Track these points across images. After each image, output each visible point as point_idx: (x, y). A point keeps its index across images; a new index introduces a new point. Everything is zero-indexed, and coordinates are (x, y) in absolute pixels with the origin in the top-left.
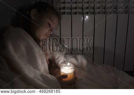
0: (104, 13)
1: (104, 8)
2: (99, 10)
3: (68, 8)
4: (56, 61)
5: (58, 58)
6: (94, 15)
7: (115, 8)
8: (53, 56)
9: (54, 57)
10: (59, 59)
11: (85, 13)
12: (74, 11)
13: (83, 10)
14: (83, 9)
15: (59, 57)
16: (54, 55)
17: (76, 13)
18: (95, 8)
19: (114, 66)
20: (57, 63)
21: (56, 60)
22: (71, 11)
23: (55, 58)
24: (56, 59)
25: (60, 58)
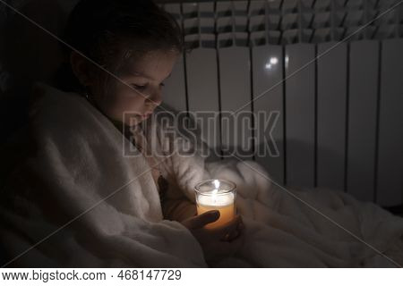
0: (311, 39)
1: (310, 27)
2: (294, 32)
3: (206, 30)
4: (183, 181)
5: (186, 172)
6: (280, 48)
7: (341, 26)
8: (172, 168)
9: (176, 170)
10: (189, 176)
11: (254, 43)
12: (223, 37)
13: (249, 33)
14: (250, 29)
15: (189, 169)
16: (176, 165)
17: (229, 43)
18: (284, 28)
19: (346, 190)
20: (184, 187)
21: (182, 177)
22: (216, 38)
23: (178, 173)
24: (180, 175)
25: (194, 172)
